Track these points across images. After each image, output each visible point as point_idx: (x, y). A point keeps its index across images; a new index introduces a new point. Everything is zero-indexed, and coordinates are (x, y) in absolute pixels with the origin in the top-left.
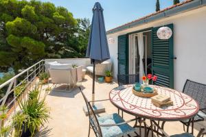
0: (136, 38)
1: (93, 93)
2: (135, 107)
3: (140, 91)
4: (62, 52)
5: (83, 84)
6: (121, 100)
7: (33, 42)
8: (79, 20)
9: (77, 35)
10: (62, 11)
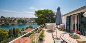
0: (74, 17)
1: (57, 33)
2: (68, 41)
3: (72, 36)
4: (50, 22)
5: (55, 30)
6: (64, 37)
7: (44, 19)
8: (55, 13)
9: (54, 17)
10: (51, 11)
